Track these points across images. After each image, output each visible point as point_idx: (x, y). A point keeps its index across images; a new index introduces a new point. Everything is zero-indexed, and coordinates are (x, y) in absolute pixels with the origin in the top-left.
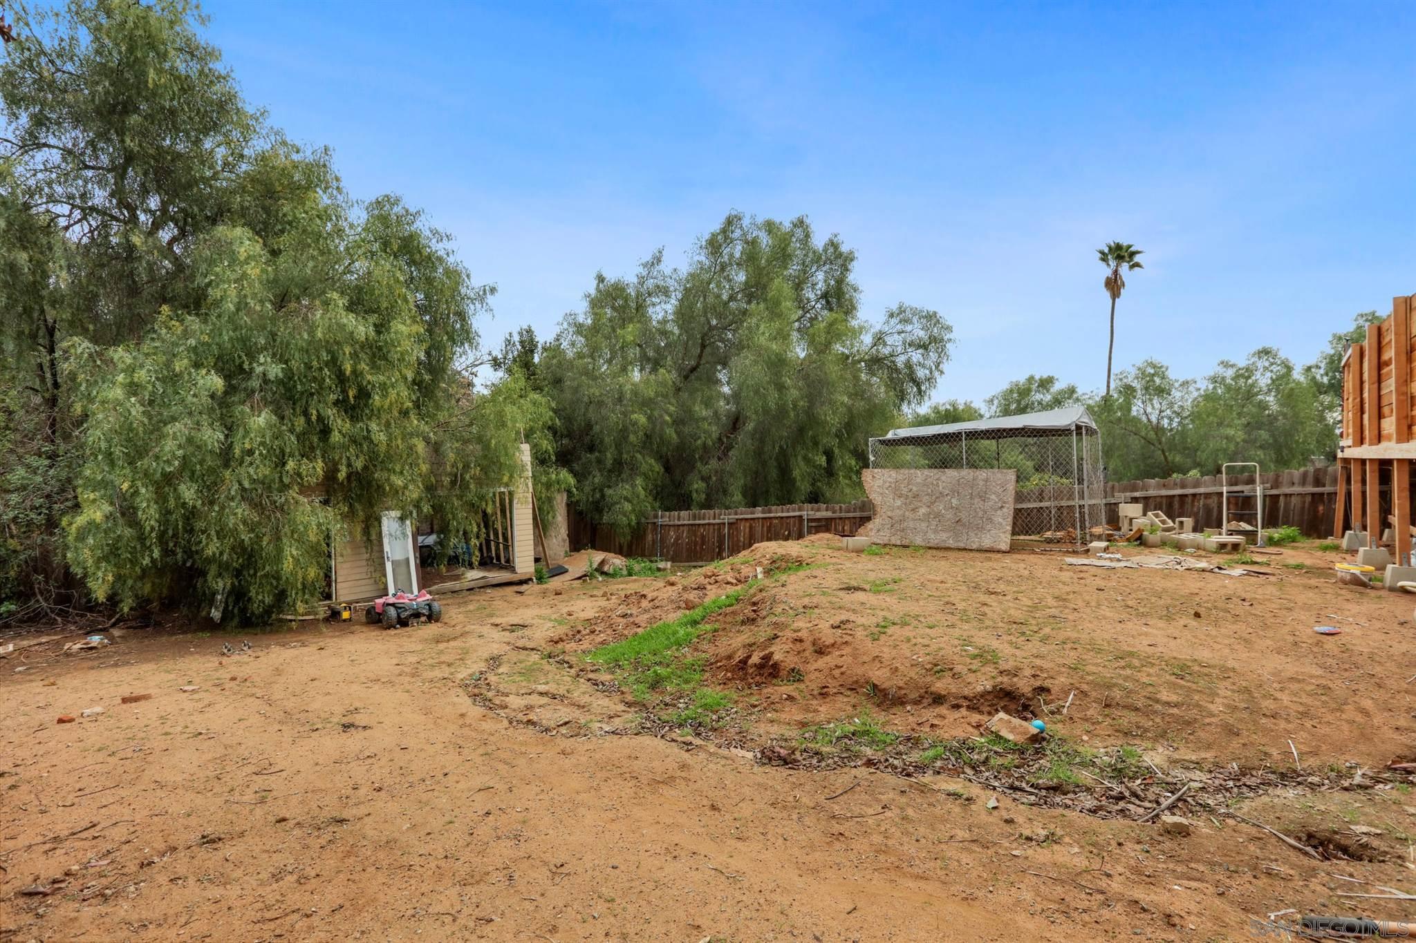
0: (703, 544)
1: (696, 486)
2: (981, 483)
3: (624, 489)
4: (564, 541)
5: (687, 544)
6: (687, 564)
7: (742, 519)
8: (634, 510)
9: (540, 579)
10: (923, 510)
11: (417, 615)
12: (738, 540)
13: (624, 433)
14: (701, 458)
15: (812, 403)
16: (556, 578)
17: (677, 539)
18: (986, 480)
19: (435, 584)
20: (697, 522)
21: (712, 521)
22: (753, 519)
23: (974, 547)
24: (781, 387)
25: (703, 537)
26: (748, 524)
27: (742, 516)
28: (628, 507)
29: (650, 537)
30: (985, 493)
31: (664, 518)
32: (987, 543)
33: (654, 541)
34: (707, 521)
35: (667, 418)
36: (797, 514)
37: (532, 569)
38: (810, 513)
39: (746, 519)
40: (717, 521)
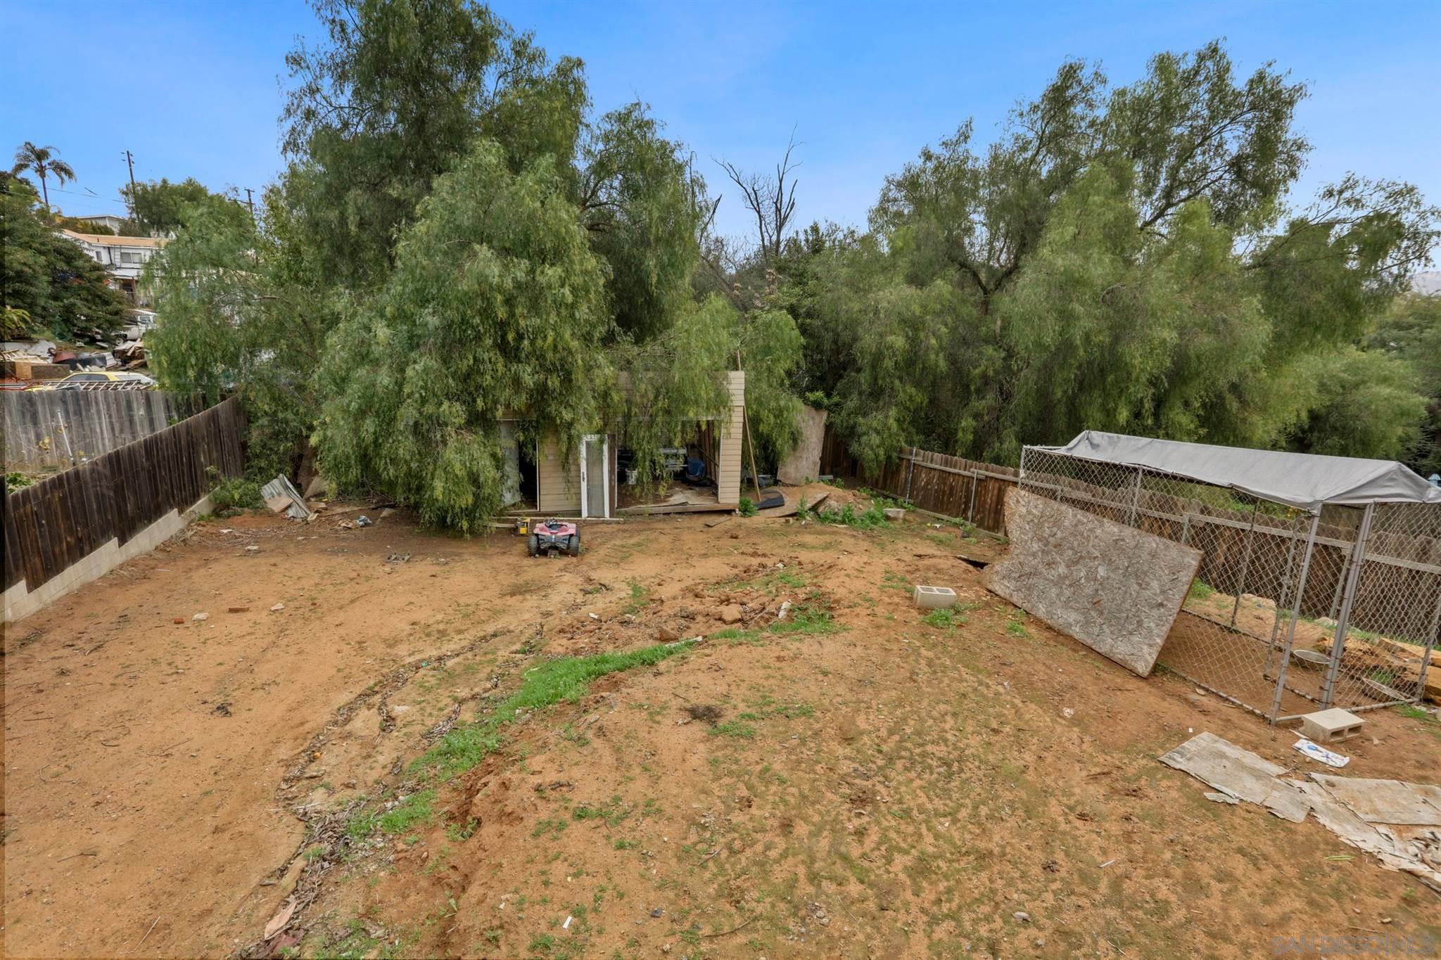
0: (951, 495)
1: (964, 424)
2: (1145, 556)
3: (875, 419)
4: (815, 464)
5: (936, 491)
6: (932, 514)
7: (992, 478)
8: (882, 444)
9: (745, 510)
10: (1062, 569)
11: (554, 547)
12: (985, 501)
13: (877, 358)
14: (978, 391)
15: (1116, 339)
16: (767, 511)
17: (927, 483)
18: (1154, 555)
19: (631, 504)
20: (948, 469)
21: (962, 472)
22: (1004, 481)
23: (1104, 649)
24: (1066, 317)
25: (952, 488)
26: (997, 485)
27: (992, 474)
28: (875, 439)
29: (903, 474)
30: (1145, 573)
31: (918, 457)
32: (1121, 650)
33: (906, 479)
34: (956, 471)
35: (933, 341)
36: (1052, 486)
37: (737, 501)
38: (1066, 489)
39: (996, 479)
40: (966, 473)
